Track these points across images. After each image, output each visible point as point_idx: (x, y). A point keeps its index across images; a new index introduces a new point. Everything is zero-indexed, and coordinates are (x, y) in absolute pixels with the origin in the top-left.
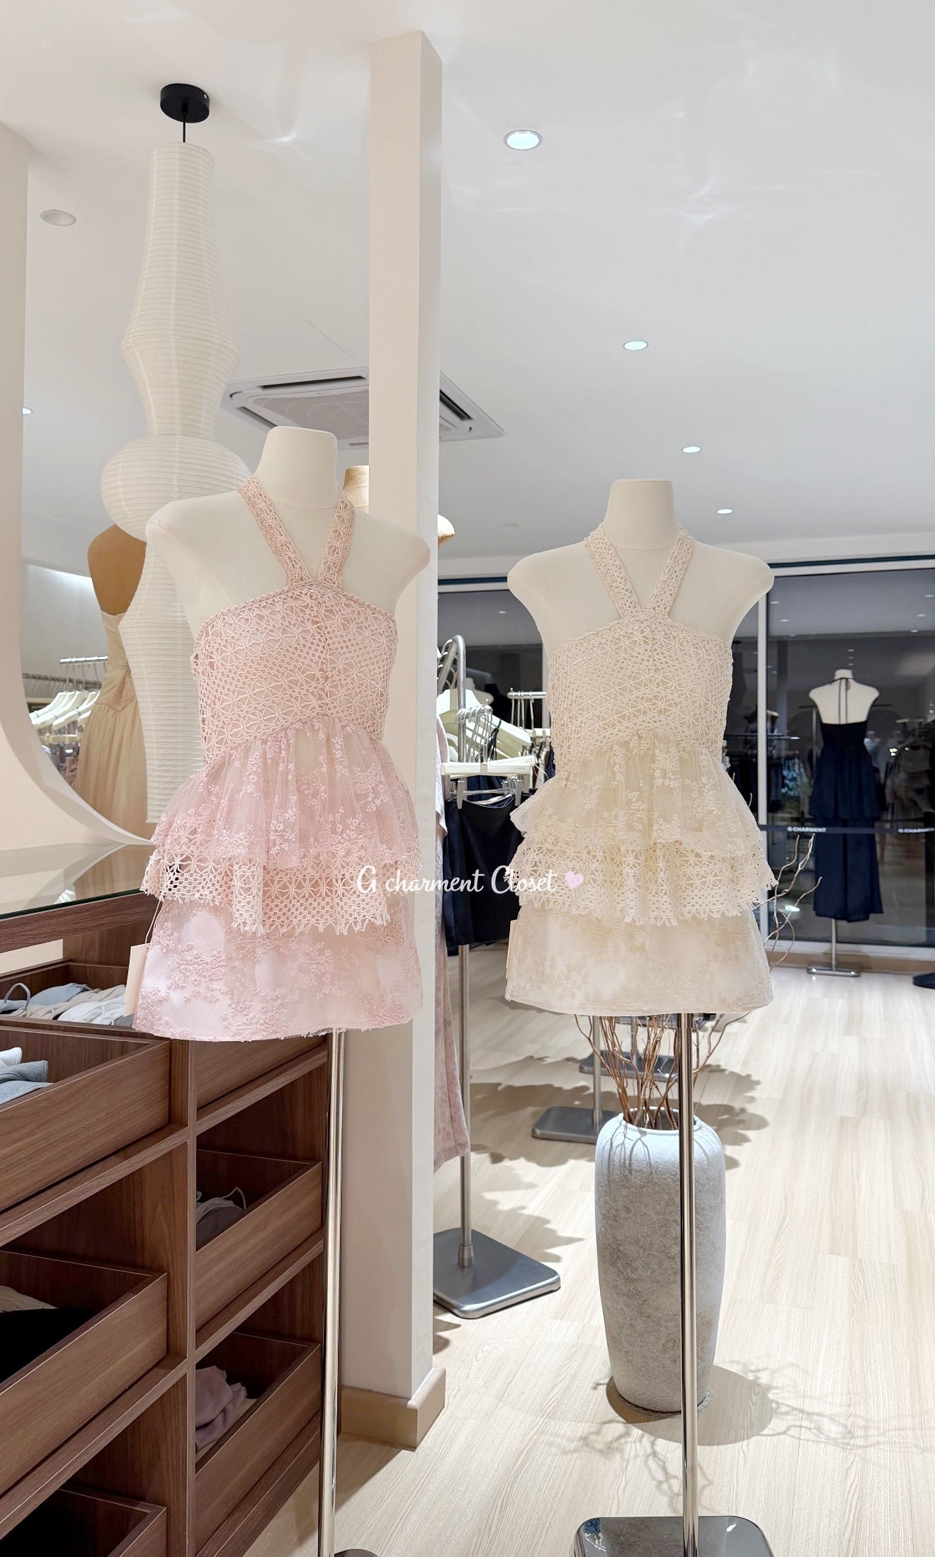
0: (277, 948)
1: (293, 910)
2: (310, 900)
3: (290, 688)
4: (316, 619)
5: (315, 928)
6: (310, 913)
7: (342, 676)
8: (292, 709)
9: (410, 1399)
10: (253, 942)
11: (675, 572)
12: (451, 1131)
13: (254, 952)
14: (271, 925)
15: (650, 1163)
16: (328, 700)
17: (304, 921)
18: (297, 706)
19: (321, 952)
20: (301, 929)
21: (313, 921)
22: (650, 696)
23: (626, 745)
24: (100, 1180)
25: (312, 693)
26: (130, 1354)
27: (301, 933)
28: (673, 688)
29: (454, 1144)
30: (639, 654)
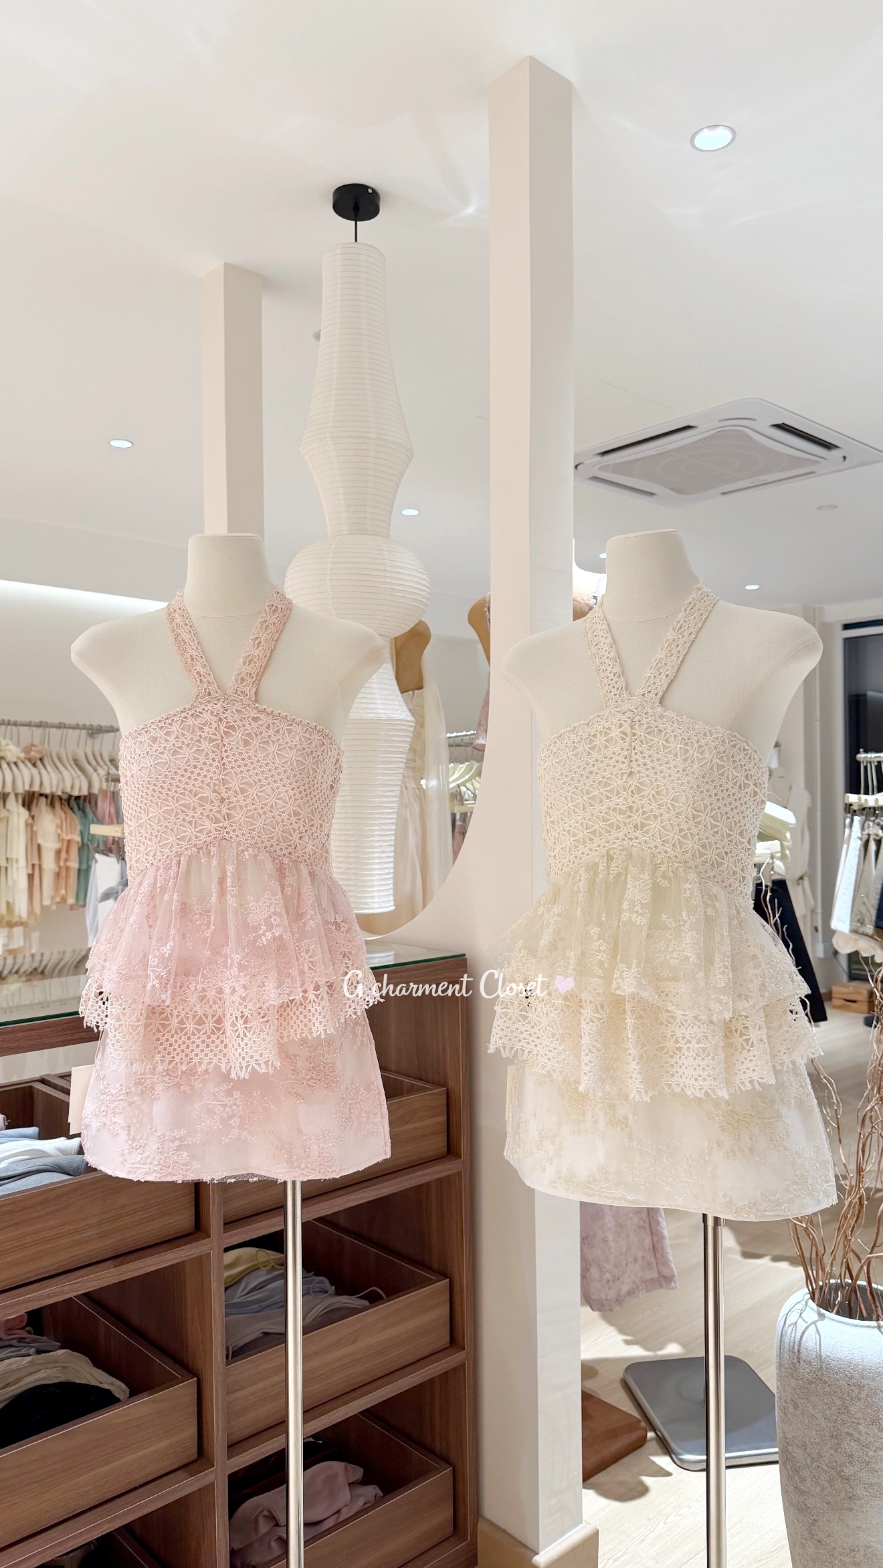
0: (178, 1085)
1: (193, 1047)
2: (213, 1037)
3: (183, 812)
4: (214, 737)
5: (217, 1067)
6: (212, 1051)
7: (240, 797)
8: (186, 834)
9: (537, 1554)
10: (152, 1078)
11: (677, 646)
12: (653, 1261)
13: (153, 1088)
14: (170, 1062)
15: (820, 1356)
16: (226, 823)
17: (206, 1060)
18: (190, 831)
19: (229, 1093)
20: (204, 1067)
21: (215, 1060)
22: (623, 808)
23: (593, 868)
24: (75, 1286)
25: (208, 816)
26: (140, 1454)
27: (206, 1071)
28: (650, 797)
29: (657, 1276)
30: (614, 754)
